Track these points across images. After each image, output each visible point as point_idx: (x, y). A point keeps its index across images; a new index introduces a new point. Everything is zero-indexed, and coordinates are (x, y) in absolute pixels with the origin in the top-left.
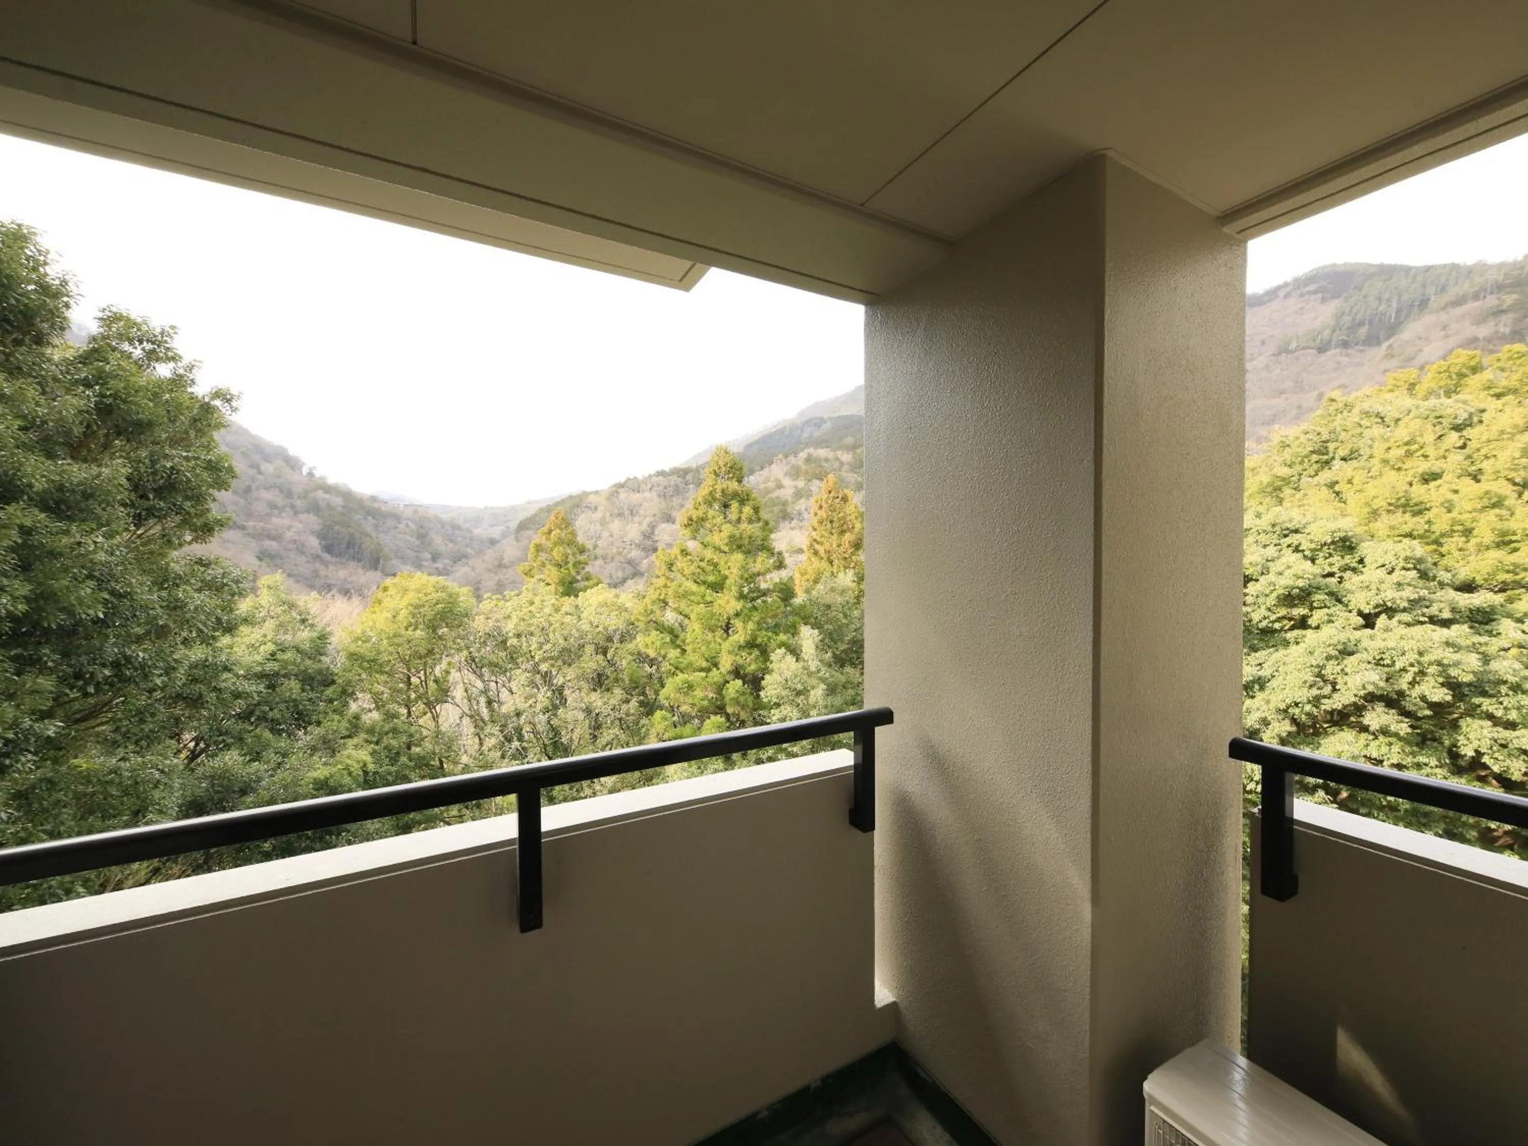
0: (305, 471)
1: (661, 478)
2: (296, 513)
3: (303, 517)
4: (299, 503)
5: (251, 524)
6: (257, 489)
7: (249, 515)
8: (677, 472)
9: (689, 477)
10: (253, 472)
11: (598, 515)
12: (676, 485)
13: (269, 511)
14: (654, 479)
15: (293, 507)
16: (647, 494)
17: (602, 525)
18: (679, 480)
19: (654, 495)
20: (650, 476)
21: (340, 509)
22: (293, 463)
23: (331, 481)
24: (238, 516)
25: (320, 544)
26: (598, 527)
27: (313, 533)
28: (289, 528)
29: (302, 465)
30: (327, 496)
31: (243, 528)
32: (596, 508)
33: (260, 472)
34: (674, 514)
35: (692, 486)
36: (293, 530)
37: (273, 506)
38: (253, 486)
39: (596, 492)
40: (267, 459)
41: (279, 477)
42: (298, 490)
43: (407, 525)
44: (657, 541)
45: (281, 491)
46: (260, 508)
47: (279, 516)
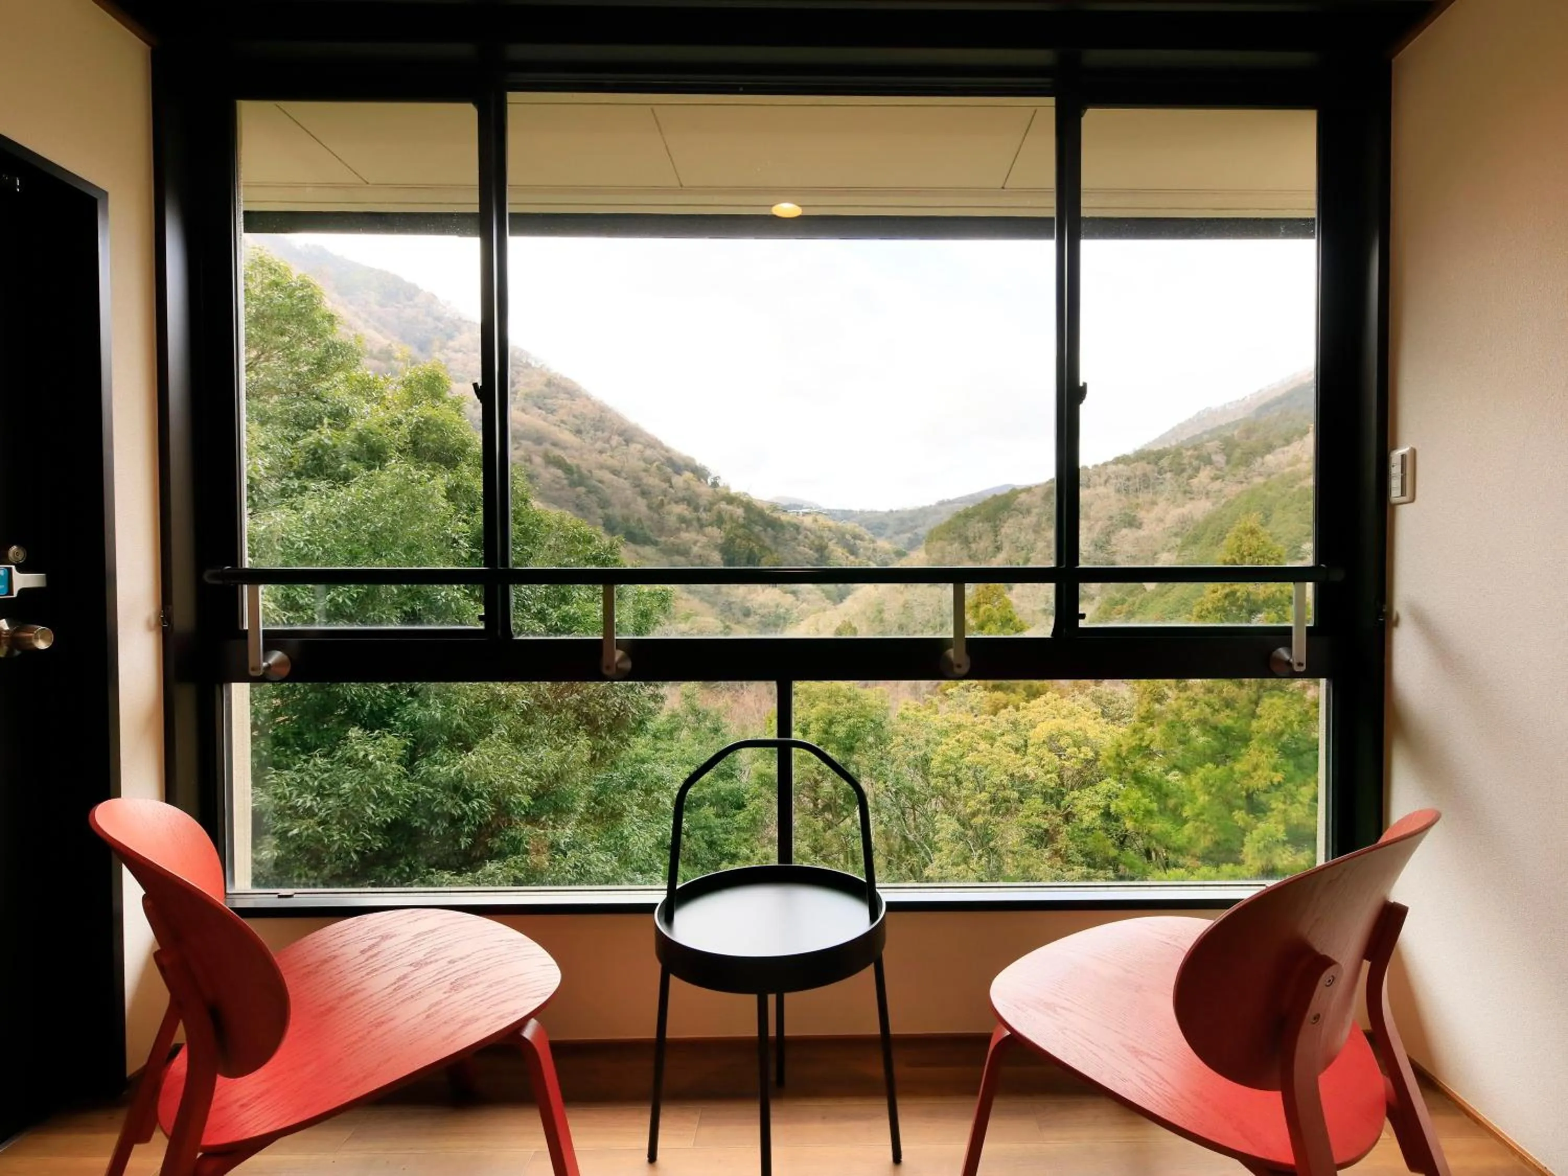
0: (710, 481)
1: (1121, 466)
2: (702, 526)
3: (708, 530)
4: (704, 515)
5: (663, 539)
6: (669, 503)
7: (661, 530)
8: (1142, 456)
9: (1165, 463)
10: (665, 485)
11: (1031, 520)
12: (1145, 475)
13: (678, 525)
14: (1112, 468)
15: (699, 519)
16: (1101, 490)
17: (1035, 532)
18: (1149, 468)
19: (1110, 490)
20: (1105, 465)
21: (741, 520)
22: (700, 473)
23: (734, 490)
24: (652, 531)
25: (722, 559)
26: (1031, 536)
27: (716, 546)
28: (695, 543)
29: (709, 474)
30: (730, 507)
31: (655, 543)
32: (1029, 512)
33: (671, 487)
34: (1141, 514)
35: (1169, 475)
36: (699, 544)
37: (682, 519)
38: (666, 501)
39: (1028, 490)
40: (678, 470)
41: (687, 489)
42: (703, 501)
43: (806, 537)
44: (1114, 553)
45: (689, 504)
46: (672, 521)
47: (687, 531)
